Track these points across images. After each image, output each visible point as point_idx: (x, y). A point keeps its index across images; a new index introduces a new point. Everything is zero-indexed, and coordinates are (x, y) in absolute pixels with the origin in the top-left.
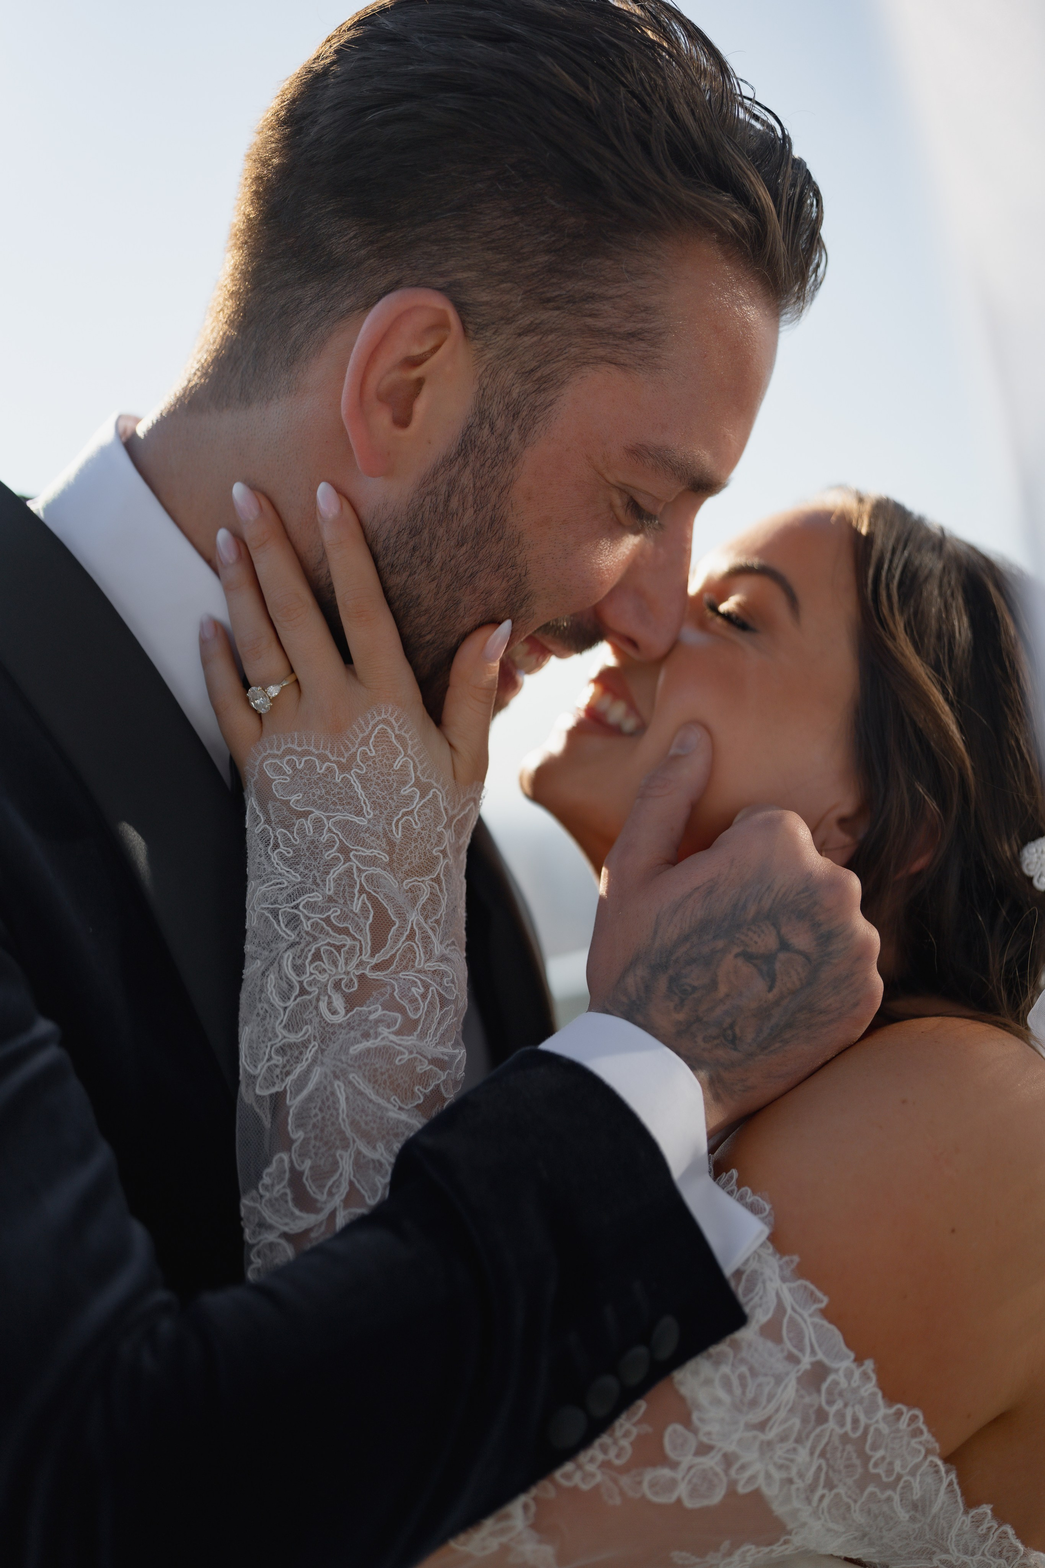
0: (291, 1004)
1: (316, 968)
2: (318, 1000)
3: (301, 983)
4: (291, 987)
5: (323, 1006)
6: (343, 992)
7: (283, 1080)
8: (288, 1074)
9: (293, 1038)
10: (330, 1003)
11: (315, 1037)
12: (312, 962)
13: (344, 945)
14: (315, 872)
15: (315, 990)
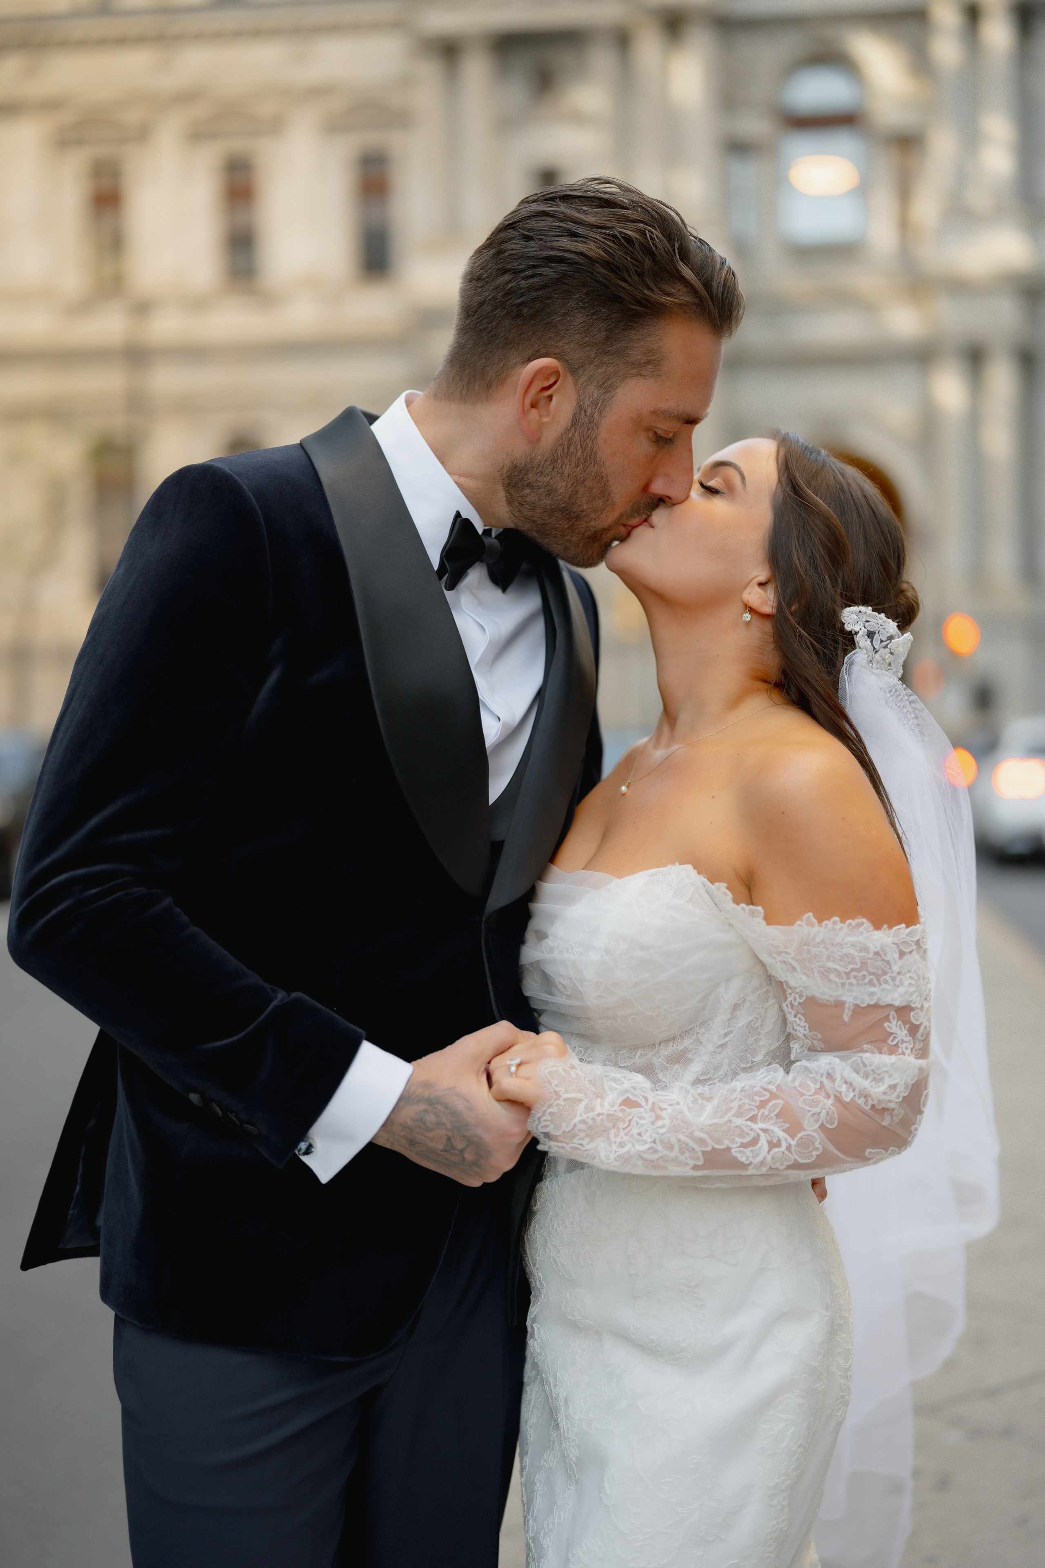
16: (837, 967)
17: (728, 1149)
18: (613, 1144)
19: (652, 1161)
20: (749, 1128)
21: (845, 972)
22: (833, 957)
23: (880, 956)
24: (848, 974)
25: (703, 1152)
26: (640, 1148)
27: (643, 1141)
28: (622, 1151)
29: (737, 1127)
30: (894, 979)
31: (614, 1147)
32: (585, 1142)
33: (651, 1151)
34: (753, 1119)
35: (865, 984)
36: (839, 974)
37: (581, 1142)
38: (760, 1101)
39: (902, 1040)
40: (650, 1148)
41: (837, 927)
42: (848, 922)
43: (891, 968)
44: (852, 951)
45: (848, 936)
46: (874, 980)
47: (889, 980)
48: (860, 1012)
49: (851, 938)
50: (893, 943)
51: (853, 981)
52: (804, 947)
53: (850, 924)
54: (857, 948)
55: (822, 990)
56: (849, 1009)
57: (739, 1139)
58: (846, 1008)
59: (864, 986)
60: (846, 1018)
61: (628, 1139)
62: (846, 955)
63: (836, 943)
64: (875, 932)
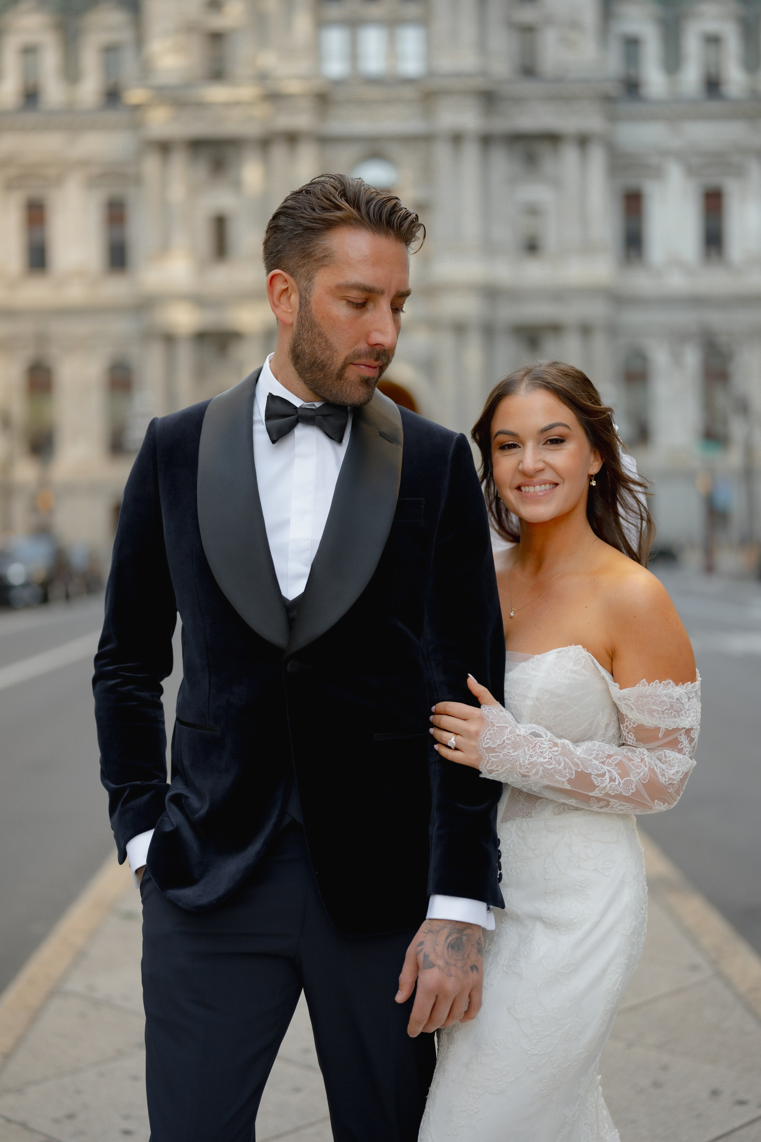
0: (554, 763)
1: (545, 753)
2: (553, 754)
3: (548, 758)
5: (555, 754)
6: (553, 747)
7: (572, 770)
8: (571, 768)
9: (562, 764)
10: (555, 751)
11: (563, 758)
12: (543, 754)
13: (540, 745)
14: (520, 745)
15: (551, 755)
16: (658, 708)
17: (590, 774)
18: (527, 755)
19: (548, 769)
20: (601, 767)
21: (661, 711)
22: (656, 703)
23: (679, 701)
24: (663, 712)
25: (575, 770)
26: (541, 760)
27: (544, 756)
28: (533, 760)
29: (595, 764)
30: (686, 713)
31: (528, 757)
33: (548, 763)
34: (603, 763)
35: (672, 717)
36: (658, 713)
37: (509, 751)
38: (608, 754)
39: (685, 746)
40: (548, 761)
41: (657, 686)
42: (663, 682)
43: (684, 707)
44: (665, 699)
45: (663, 690)
46: (676, 714)
47: (684, 714)
48: (668, 732)
49: (665, 692)
50: (685, 693)
51: (666, 716)
52: (640, 698)
53: (664, 683)
54: (668, 697)
55: (648, 721)
56: (662, 731)
57: (595, 771)
58: (661, 731)
59: (671, 718)
60: (660, 736)
61: (535, 754)
62: (663, 702)
63: (657, 695)
64: (676, 687)
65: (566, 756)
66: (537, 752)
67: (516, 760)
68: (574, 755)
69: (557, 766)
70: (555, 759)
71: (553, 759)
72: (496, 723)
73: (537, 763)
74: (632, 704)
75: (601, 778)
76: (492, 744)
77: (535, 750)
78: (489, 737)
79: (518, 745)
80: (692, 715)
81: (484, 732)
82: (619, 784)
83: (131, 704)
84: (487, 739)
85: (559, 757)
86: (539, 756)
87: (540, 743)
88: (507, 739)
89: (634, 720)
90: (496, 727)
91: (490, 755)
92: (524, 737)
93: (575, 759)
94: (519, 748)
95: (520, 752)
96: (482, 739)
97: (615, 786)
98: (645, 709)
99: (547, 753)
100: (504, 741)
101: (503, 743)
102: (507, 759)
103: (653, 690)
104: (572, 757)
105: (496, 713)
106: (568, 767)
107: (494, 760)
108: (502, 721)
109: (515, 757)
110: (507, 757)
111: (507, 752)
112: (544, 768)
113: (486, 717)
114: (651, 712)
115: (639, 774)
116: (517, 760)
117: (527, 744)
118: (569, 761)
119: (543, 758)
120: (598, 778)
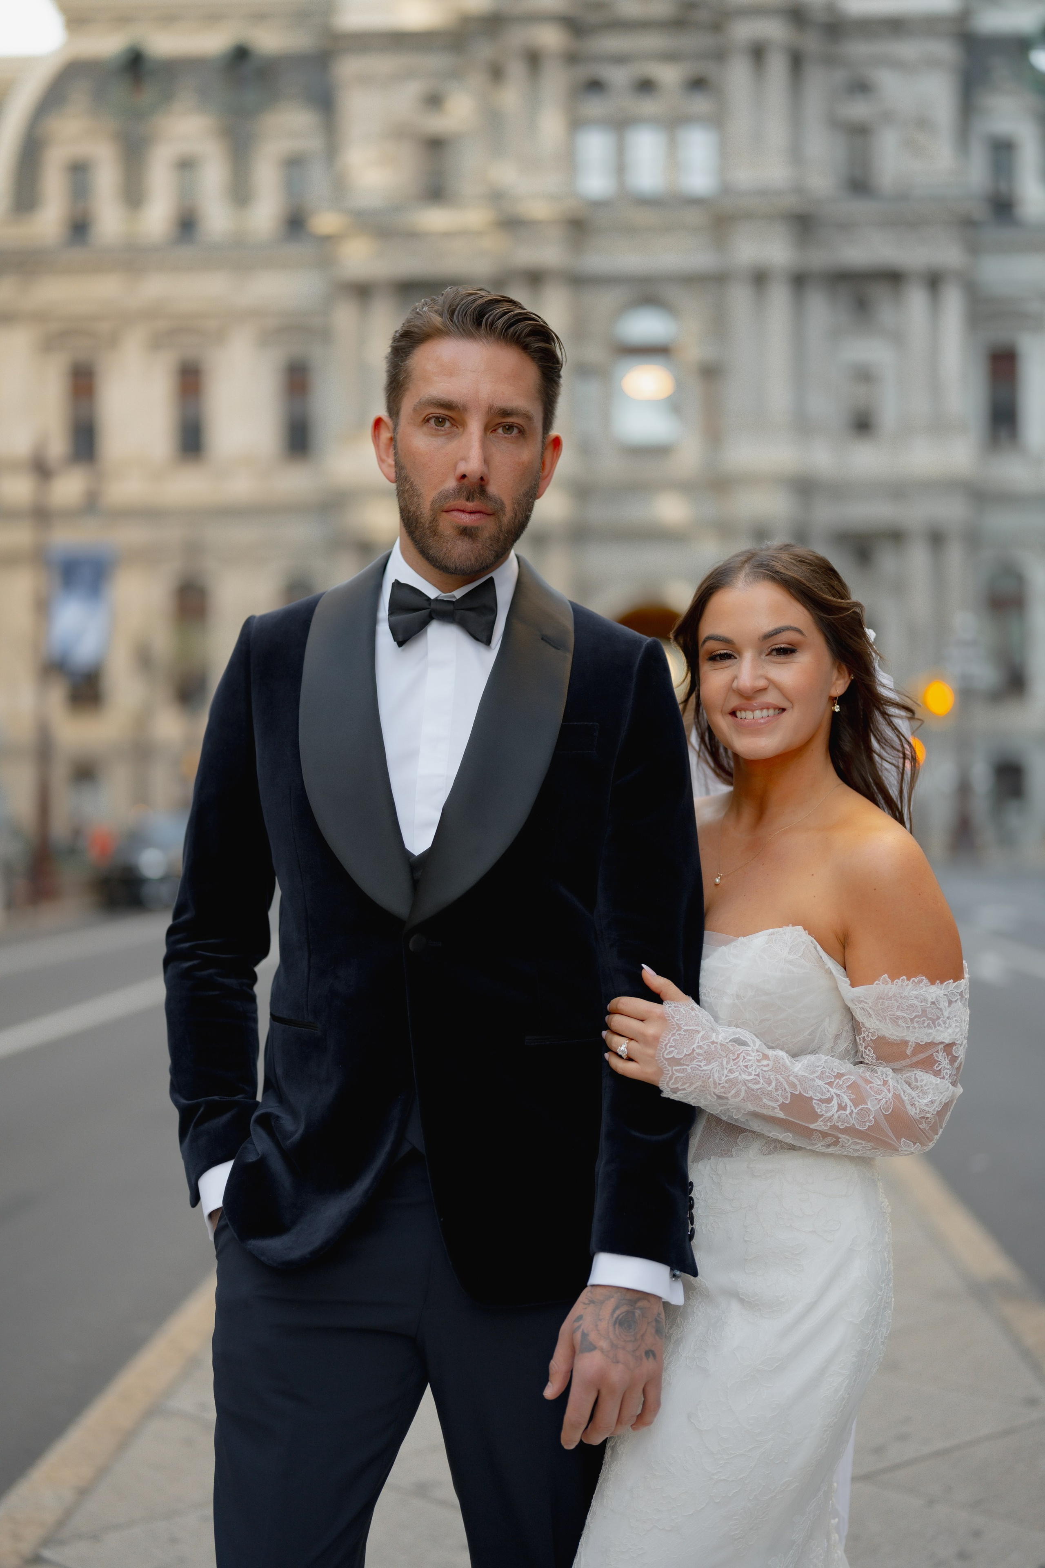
0: (762, 1081)
1: (750, 1068)
2: (762, 1070)
3: (755, 1075)
4: (756, 1079)
5: (765, 1069)
6: (762, 1059)
7: (787, 1092)
8: (785, 1089)
9: (774, 1084)
10: (764, 1066)
12: (748, 1069)
13: (744, 1056)
14: (716, 1056)
15: (758, 1070)
16: (905, 1015)
17: (811, 1099)
18: (725, 1070)
19: (753, 1090)
20: (827, 1090)
21: (909, 1018)
22: (902, 1007)
23: (936, 1005)
24: (912, 1020)
25: (791, 1093)
26: (745, 1077)
27: (748, 1072)
28: (733, 1076)
29: (818, 1085)
30: (944, 1022)
31: (726, 1072)
32: (702, 1064)
33: (754, 1081)
34: (830, 1084)
35: (925, 1027)
36: (905, 1021)
38: (837, 1073)
39: (944, 1067)
40: (752, 1079)
41: (904, 984)
42: (912, 979)
43: (943, 1014)
44: (915, 1002)
45: (912, 990)
46: (931, 1024)
47: (941, 1023)
48: (920, 1048)
49: (915, 992)
50: (944, 995)
51: (916, 1025)
52: (880, 1000)
53: (914, 981)
54: (919, 999)
55: (892, 1032)
56: (911, 1046)
57: (818, 1094)
58: (909, 1045)
59: (924, 1029)
60: (908, 1052)
61: (737, 1068)
62: (912, 1006)
63: (903, 996)
64: (931, 986)
65: (780, 1073)
66: (739, 1066)
67: (708, 1076)
68: (790, 1071)
69: (766, 1085)
70: (763, 1076)
71: (760, 1075)
72: (684, 1026)
73: (739, 1081)
74: (870, 1008)
75: (826, 1105)
76: (677, 1053)
77: (737, 1063)
78: (674, 1044)
79: (713, 1055)
80: (954, 1025)
81: (666, 1037)
82: (851, 1114)
83: (211, 993)
84: (671, 1047)
85: (770, 1073)
86: (741, 1072)
87: (745, 1053)
88: (698, 1047)
89: (873, 1030)
90: (684, 1031)
91: (674, 1068)
92: (722, 1045)
93: (791, 1078)
94: (713, 1060)
95: (715, 1065)
96: (664, 1047)
97: (845, 1117)
98: (887, 1016)
99: (753, 1068)
100: (694, 1050)
101: (692, 1053)
102: (697, 1075)
103: (899, 989)
104: (787, 1075)
105: (684, 1012)
106: (781, 1088)
107: (679, 1075)
108: (692, 1022)
109: (707, 1072)
110: (696, 1072)
111: (697, 1065)
112: (748, 1088)
113: (669, 1017)
114: (895, 1020)
115: (879, 1101)
116: (710, 1076)
117: (725, 1055)
118: (783, 1080)
119: (747, 1073)
120: (822, 1105)
